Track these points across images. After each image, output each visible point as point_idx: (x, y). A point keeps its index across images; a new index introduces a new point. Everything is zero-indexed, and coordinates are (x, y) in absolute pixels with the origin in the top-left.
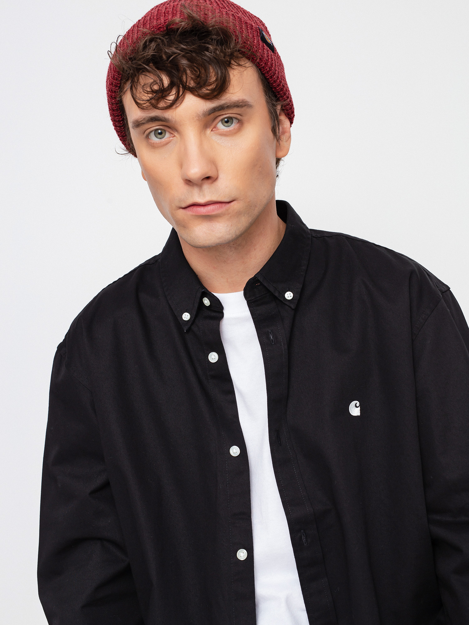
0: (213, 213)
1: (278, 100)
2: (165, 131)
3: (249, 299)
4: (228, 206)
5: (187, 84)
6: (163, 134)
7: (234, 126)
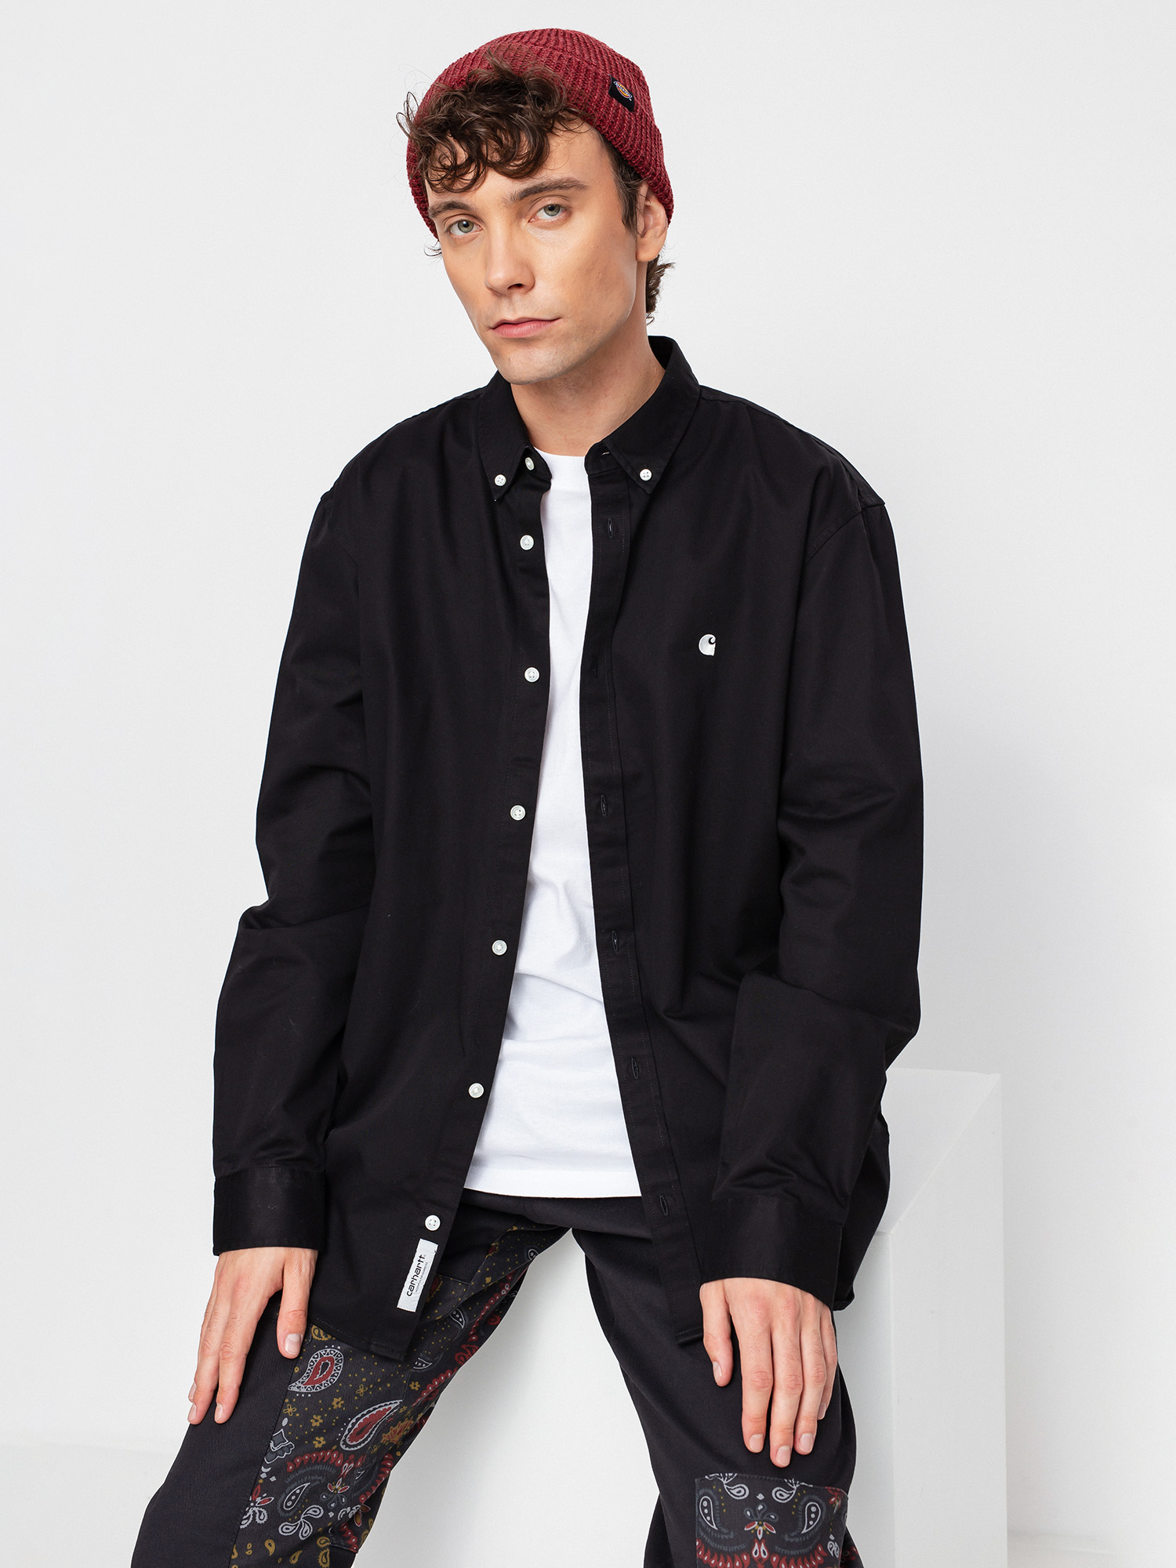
0: (528, 336)
1: (638, 177)
2: (473, 224)
3: (592, 472)
4: (550, 325)
5: (489, 158)
6: (470, 227)
7: (560, 216)
